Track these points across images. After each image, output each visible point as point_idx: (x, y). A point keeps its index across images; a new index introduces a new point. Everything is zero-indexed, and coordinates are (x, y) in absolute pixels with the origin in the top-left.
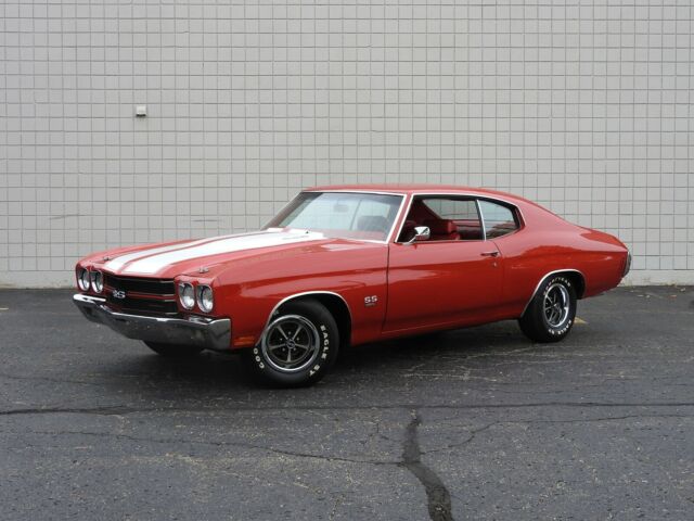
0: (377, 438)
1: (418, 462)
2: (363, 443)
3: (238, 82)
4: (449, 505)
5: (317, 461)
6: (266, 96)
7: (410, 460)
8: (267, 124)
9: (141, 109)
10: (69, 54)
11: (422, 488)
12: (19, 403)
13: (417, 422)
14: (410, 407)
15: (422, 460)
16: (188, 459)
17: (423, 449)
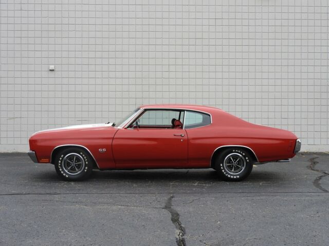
0: (156, 202)
1: (170, 208)
2: (151, 203)
3: (99, 54)
4: (178, 218)
5: (133, 207)
6: (112, 61)
7: (168, 207)
8: (112, 75)
9: (52, 67)
10: (18, 41)
11: (170, 214)
12: (13, 192)
13: (172, 197)
14: (171, 193)
15: (172, 207)
16: (85, 207)
17: (173, 204)
